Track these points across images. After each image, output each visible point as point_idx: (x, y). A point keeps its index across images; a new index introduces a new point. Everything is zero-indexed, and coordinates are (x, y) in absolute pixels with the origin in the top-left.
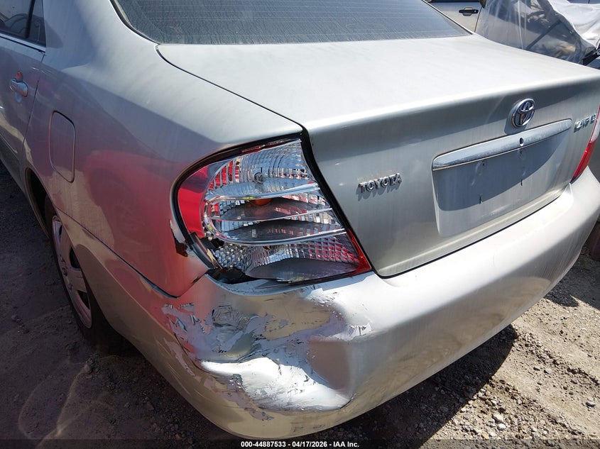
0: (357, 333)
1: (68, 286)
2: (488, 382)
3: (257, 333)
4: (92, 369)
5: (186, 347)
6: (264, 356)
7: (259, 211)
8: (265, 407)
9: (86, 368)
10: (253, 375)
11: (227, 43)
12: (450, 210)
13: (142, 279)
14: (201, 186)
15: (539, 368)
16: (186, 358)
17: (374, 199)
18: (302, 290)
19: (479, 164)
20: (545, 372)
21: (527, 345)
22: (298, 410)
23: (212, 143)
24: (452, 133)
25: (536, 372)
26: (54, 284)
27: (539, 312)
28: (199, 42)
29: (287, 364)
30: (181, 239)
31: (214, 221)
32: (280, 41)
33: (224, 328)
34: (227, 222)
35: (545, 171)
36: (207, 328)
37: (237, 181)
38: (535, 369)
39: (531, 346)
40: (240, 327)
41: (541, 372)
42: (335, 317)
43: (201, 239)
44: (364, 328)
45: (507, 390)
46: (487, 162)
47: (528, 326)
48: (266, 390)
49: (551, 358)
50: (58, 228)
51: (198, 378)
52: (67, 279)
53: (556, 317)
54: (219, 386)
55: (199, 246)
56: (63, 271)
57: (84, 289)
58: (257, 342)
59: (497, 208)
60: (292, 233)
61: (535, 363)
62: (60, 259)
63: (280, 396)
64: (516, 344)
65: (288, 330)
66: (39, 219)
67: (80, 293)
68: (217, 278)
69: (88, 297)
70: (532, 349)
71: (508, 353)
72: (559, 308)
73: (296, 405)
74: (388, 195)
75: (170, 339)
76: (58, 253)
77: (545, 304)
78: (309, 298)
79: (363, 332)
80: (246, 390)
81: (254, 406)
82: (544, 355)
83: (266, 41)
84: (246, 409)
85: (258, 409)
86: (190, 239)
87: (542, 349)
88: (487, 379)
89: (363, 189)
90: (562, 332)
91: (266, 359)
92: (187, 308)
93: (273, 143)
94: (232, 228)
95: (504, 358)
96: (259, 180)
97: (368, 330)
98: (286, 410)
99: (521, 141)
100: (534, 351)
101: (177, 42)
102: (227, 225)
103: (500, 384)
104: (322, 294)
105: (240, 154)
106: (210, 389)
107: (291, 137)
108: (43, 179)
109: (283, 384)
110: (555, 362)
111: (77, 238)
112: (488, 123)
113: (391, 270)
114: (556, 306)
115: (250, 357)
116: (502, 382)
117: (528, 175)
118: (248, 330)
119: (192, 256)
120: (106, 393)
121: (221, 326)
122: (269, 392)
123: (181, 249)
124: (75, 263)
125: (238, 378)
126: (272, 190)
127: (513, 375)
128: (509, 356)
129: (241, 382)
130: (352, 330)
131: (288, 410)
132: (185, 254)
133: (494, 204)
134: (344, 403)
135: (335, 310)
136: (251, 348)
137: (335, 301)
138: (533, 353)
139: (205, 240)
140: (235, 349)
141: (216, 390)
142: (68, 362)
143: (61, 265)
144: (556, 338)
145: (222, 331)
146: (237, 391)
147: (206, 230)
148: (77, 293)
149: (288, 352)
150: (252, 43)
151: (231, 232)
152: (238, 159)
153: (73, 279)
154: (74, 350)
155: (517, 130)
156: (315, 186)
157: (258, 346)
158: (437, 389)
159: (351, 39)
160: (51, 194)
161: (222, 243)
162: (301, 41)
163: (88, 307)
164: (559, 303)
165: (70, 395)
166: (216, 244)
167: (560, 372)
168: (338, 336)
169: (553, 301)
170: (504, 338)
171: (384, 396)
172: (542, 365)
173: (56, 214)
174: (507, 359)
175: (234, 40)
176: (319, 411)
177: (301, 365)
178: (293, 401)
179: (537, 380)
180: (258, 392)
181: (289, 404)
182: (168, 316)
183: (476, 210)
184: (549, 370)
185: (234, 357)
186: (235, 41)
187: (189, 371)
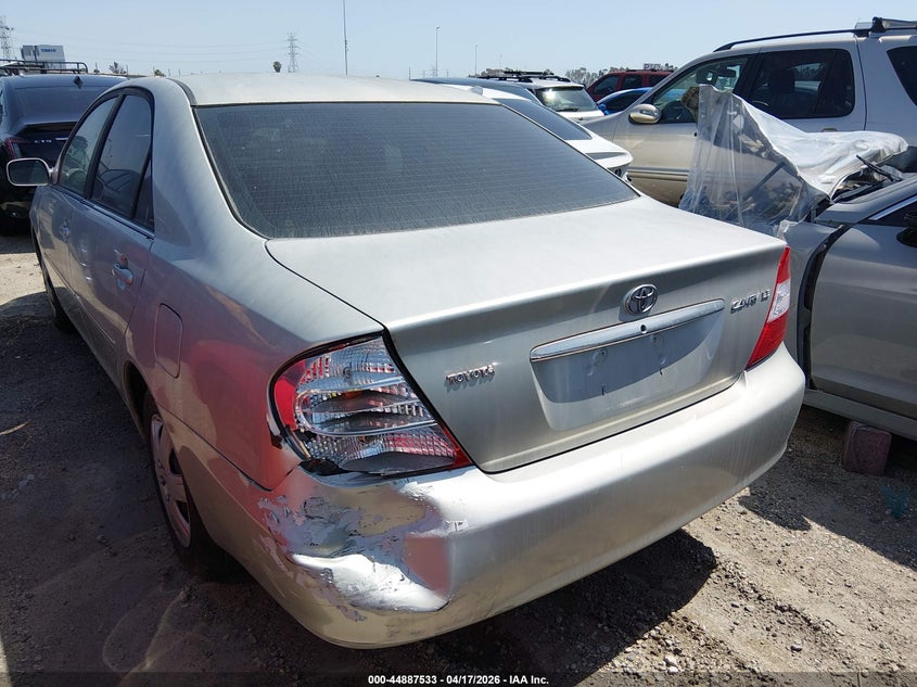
0: (452, 529)
1: (165, 498)
2: (667, 620)
3: (352, 528)
4: (188, 597)
5: (279, 541)
6: (358, 553)
7: (349, 404)
8: (358, 605)
9: (182, 595)
10: (346, 570)
11: (337, 235)
12: (563, 401)
13: (240, 475)
14: (294, 380)
15: (737, 604)
16: (279, 551)
17: (465, 391)
18: (395, 483)
19: (596, 353)
20: (745, 609)
21: (727, 577)
22: (391, 609)
23: (303, 341)
24: (551, 323)
25: (734, 609)
26: (148, 500)
27: (753, 537)
28: (309, 236)
29: (382, 562)
30: (276, 431)
31: (305, 414)
32: (393, 228)
33: (316, 520)
34: (318, 414)
35: (697, 358)
36: (300, 521)
37: (328, 375)
38: (733, 605)
39: (733, 577)
40: (333, 520)
41: (741, 609)
42: (429, 512)
43: (295, 431)
44: (460, 524)
45: (689, 628)
46: (605, 350)
47: (737, 553)
48: (358, 587)
49: (756, 592)
50: (158, 428)
51: (291, 574)
52: (165, 490)
53: (776, 543)
54: (311, 581)
55: (294, 438)
56: (160, 480)
57: (183, 498)
58: (351, 538)
59: (629, 399)
60: (378, 424)
61: (734, 598)
62: (157, 465)
63: (372, 593)
64: (713, 575)
65: (383, 527)
66: (135, 418)
67: (179, 503)
68: (310, 471)
69: (189, 508)
70: (734, 582)
71: (702, 586)
72: (783, 531)
73: (389, 604)
74: (480, 387)
75: (265, 535)
76: (156, 459)
77: (764, 527)
78: (403, 491)
79: (459, 528)
80: (337, 586)
81: (346, 604)
82: (746, 588)
83: (379, 230)
84: (338, 607)
85: (350, 608)
86: (285, 431)
87: (745, 582)
88: (665, 617)
89: (451, 382)
90: (779, 562)
91: (360, 556)
92: (281, 500)
93: (356, 341)
94: (323, 420)
95: (695, 592)
96: (347, 374)
97: (465, 526)
98: (379, 609)
99: (643, 328)
100: (735, 584)
101: (287, 236)
102: (318, 417)
103: (681, 621)
104: (417, 487)
105: (328, 351)
106: (302, 584)
107: (373, 335)
108: (144, 371)
109: (376, 581)
110: (760, 598)
111: (181, 439)
112: (596, 312)
113: (496, 465)
114: (779, 529)
115: (344, 552)
116: (685, 619)
117: (669, 363)
118: (341, 525)
119: (286, 449)
120: (203, 624)
121: (312, 518)
122: (361, 588)
123: (276, 442)
124: (175, 467)
125: (329, 572)
126: (361, 383)
127: (703, 613)
128: (703, 590)
129: (332, 576)
130: (447, 526)
131: (381, 609)
132: (280, 447)
133: (625, 396)
134: (441, 605)
135: (429, 504)
136: (346, 543)
137: (429, 494)
138: (734, 587)
139: (298, 431)
140: (329, 543)
141: (308, 586)
142: (160, 589)
143: (159, 472)
144: (772, 570)
145: (313, 524)
146: (328, 586)
147: (298, 422)
148: (175, 503)
149: (383, 550)
150: (364, 233)
151: (324, 424)
152: (326, 356)
153: (172, 489)
154: (169, 576)
155: (635, 317)
156: (401, 379)
157: (352, 543)
158: (600, 625)
159: (475, 220)
160: (153, 388)
161: (315, 436)
162: (417, 226)
163: (186, 518)
164: (784, 525)
165: (161, 626)
166: (309, 436)
167: (766, 610)
168: (433, 532)
169: (776, 523)
170: (699, 567)
171: (493, 606)
172: (743, 601)
173: (157, 412)
174: (699, 594)
175: (344, 231)
176: (414, 612)
177: (398, 563)
178: (386, 599)
179: (733, 618)
180: (350, 588)
181: (381, 602)
182: (263, 511)
183: (599, 403)
184: (751, 607)
185: (327, 552)
186: (346, 232)
187: (283, 567)
